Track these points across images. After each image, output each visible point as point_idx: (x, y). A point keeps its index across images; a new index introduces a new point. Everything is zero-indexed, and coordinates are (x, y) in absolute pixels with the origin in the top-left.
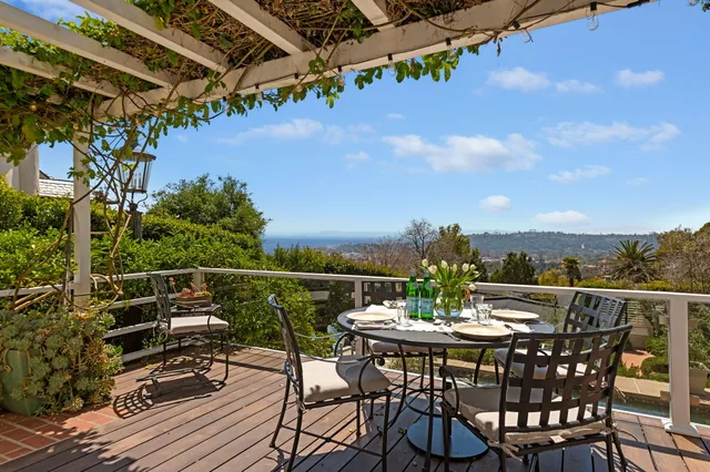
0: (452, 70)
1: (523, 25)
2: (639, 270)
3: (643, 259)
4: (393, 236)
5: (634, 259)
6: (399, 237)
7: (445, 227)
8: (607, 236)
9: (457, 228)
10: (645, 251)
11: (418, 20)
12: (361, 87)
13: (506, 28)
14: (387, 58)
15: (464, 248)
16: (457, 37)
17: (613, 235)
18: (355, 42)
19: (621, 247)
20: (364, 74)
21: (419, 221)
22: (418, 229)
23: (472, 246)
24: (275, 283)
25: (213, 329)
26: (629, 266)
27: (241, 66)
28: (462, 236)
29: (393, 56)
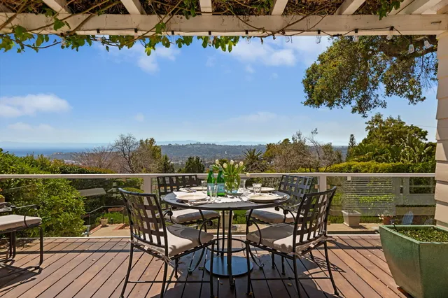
0: (233, 46)
1: (287, 33)
2: (256, 165)
3: (257, 159)
4: (106, 147)
5: (253, 159)
6: (110, 147)
7: (144, 140)
8: (238, 146)
9: (152, 141)
10: (258, 155)
11: (231, 14)
12: (180, 46)
13: (278, 32)
14: (208, 33)
15: (157, 155)
16: (252, 31)
17: (241, 146)
18: (184, 17)
19: (247, 152)
20: (182, 38)
21: (126, 135)
22: (125, 142)
23: (163, 153)
24: (54, 185)
25: (29, 224)
26: (252, 164)
27: (87, 13)
28: (156, 146)
29: (212, 33)
